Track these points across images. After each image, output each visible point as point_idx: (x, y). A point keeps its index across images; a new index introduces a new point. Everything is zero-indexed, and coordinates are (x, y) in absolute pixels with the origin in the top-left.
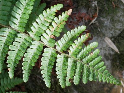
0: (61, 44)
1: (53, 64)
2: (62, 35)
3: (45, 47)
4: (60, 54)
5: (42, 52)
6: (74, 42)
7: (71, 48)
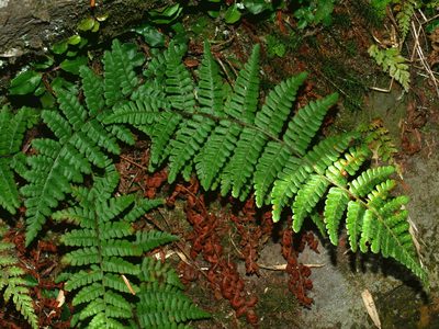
0: (357, 184)
1: (342, 214)
2: (358, 173)
3: (332, 185)
4: (354, 200)
5: (327, 193)
6: (375, 189)
7: (369, 196)
